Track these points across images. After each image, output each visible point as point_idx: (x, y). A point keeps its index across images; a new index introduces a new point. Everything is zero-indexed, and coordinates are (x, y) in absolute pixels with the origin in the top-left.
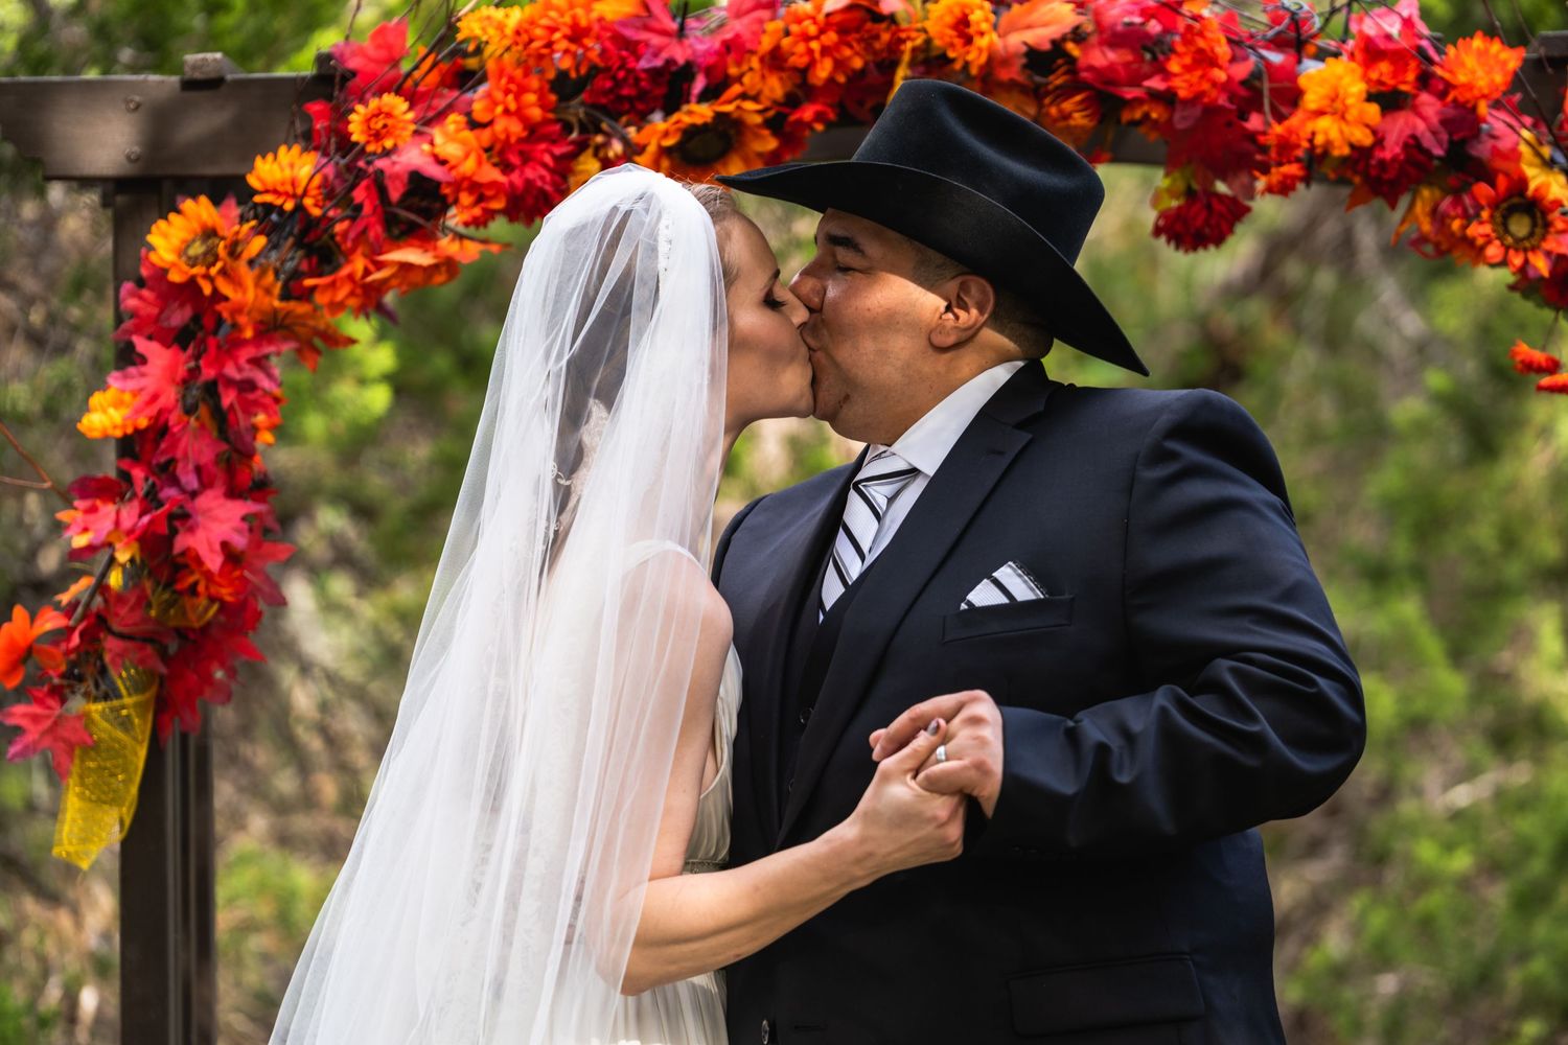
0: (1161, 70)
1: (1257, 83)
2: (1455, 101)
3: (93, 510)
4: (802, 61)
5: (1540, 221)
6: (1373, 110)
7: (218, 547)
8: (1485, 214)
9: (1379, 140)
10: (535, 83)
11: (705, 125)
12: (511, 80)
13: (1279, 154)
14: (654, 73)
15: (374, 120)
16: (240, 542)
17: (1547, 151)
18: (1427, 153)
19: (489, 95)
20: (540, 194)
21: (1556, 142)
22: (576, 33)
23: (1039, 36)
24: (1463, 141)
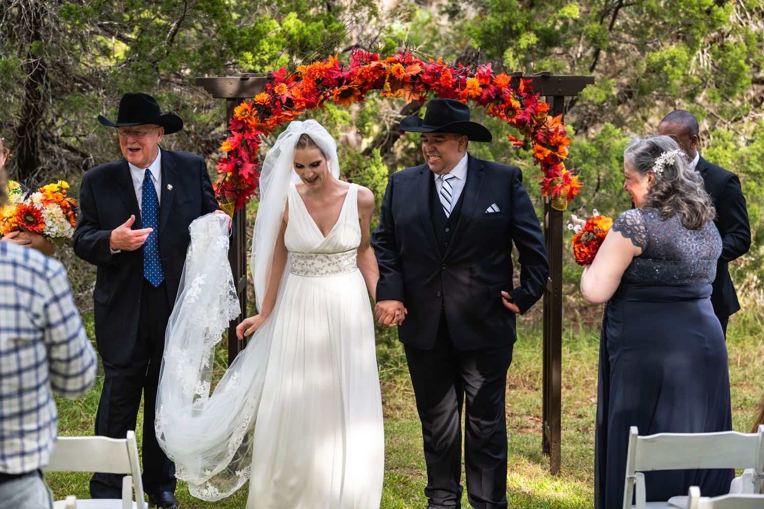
0: (438, 80)
1: (458, 82)
2: (497, 87)
3: (223, 165)
4: (366, 78)
5: (514, 112)
6: (481, 88)
7: (247, 174)
8: (504, 110)
9: (482, 94)
10: (312, 81)
11: (346, 90)
12: (307, 80)
13: (462, 97)
14: (336, 79)
15: (280, 88)
16: (252, 172)
17: (516, 96)
18: (491, 97)
19: (303, 84)
20: (312, 103)
21: (517, 94)
22: (320, 71)
23: (414, 73)
24: (499, 95)
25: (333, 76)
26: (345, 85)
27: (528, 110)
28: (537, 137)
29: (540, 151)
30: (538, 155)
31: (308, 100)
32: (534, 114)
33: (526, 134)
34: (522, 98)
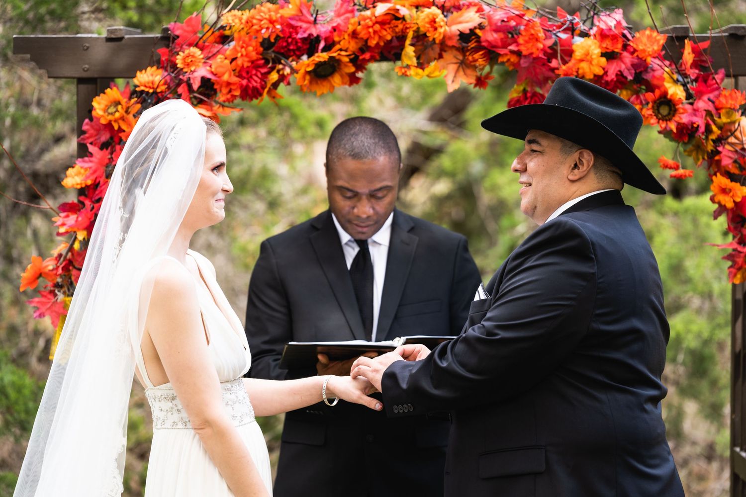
0: (515, 42)
1: (555, 47)
2: (637, 56)
3: (67, 216)
4: (365, 37)
5: (673, 109)
6: (604, 60)
8: (650, 105)
10: (254, 44)
11: (325, 61)
12: (244, 42)
14: (304, 39)
15: (187, 58)
17: (676, 76)
18: (626, 78)
19: (235, 49)
20: (255, 88)
21: (679, 72)
22: (272, 22)
23: (465, 27)
24: (641, 72)
25: (297, 33)
26: (323, 50)
27: (701, 104)
28: (719, 161)
29: (724, 191)
30: (722, 198)
31: (244, 82)
32: (714, 112)
33: (697, 154)
34: (689, 80)
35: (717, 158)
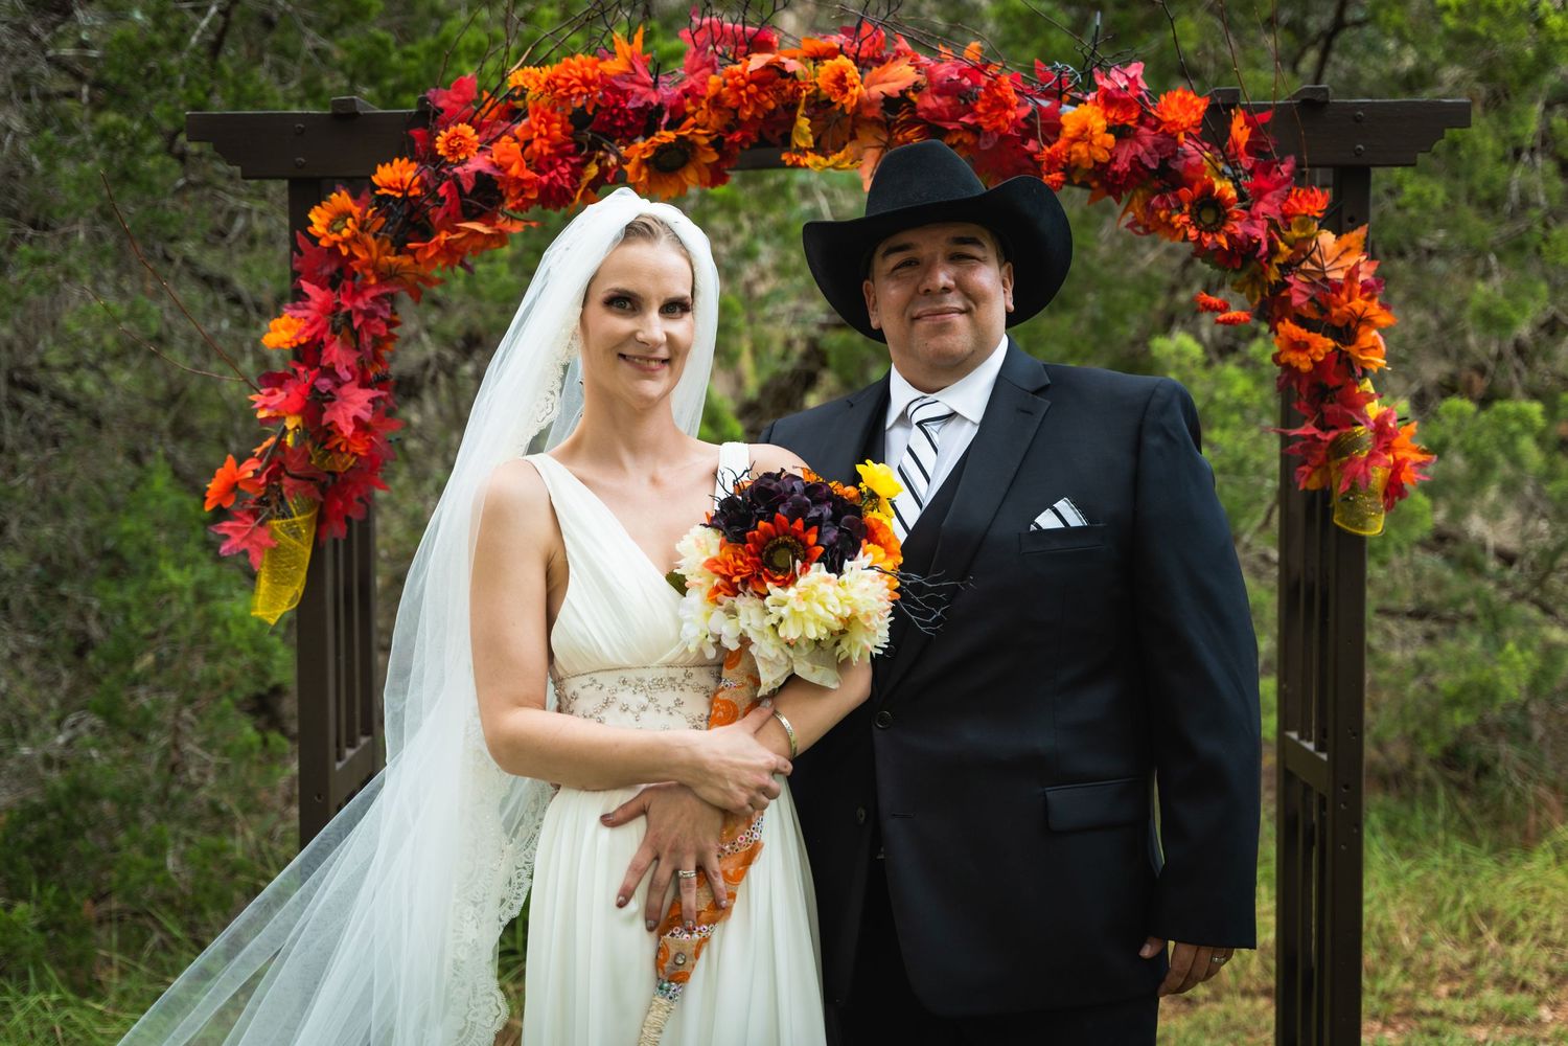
0: (971, 110)
1: (1033, 120)
2: (1164, 130)
3: (273, 394)
4: (734, 105)
5: (1221, 213)
6: (1111, 138)
7: (351, 420)
8: (1186, 208)
9: (1114, 160)
10: (559, 117)
11: (671, 144)
12: (543, 115)
13: (1048, 168)
14: (637, 110)
15: (453, 141)
16: (367, 416)
17: (1221, 166)
18: (1145, 167)
19: (529, 127)
20: (561, 189)
21: (1226, 160)
22: (585, 82)
23: (892, 88)
24: (1167, 159)
25: (627, 101)
26: (668, 128)
27: (1260, 208)
28: (1289, 298)
29: (1297, 346)
30: (1292, 356)
31: (545, 179)
32: (1280, 222)
33: (1253, 289)
34: (1241, 172)
35: (1284, 294)
